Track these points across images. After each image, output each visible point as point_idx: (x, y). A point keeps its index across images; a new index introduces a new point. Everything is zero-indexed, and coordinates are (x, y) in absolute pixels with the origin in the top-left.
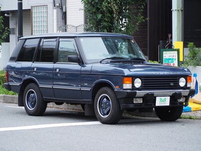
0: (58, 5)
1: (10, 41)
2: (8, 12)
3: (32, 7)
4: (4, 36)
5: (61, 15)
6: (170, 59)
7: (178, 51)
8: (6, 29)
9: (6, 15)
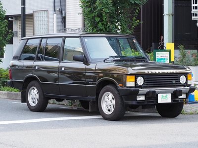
0: (58, 10)
1: (14, 43)
2: (12, 17)
3: (34, 12)
4: (8, 38)
5: (60, 19)
6: (162, 59)
7: (170, 51)
8: (10, 31)
9: (10, 19)
